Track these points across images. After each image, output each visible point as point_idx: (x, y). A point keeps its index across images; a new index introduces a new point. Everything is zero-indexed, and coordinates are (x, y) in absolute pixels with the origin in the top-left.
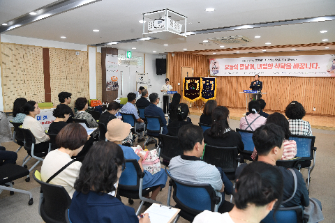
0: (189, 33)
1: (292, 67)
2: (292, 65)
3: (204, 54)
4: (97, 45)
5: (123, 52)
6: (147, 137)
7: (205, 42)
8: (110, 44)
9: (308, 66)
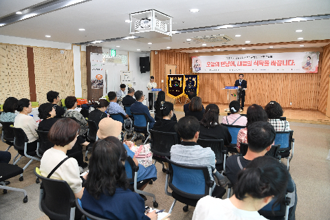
0: (174, 32)
1: (270, 64)
2: (270, 62)
3: (187, 51)
4: (82, 44)
5: (108, 50)
6: (134, 133)
7: (189, 41)
8: (94, 42)
9: (285, 63)
